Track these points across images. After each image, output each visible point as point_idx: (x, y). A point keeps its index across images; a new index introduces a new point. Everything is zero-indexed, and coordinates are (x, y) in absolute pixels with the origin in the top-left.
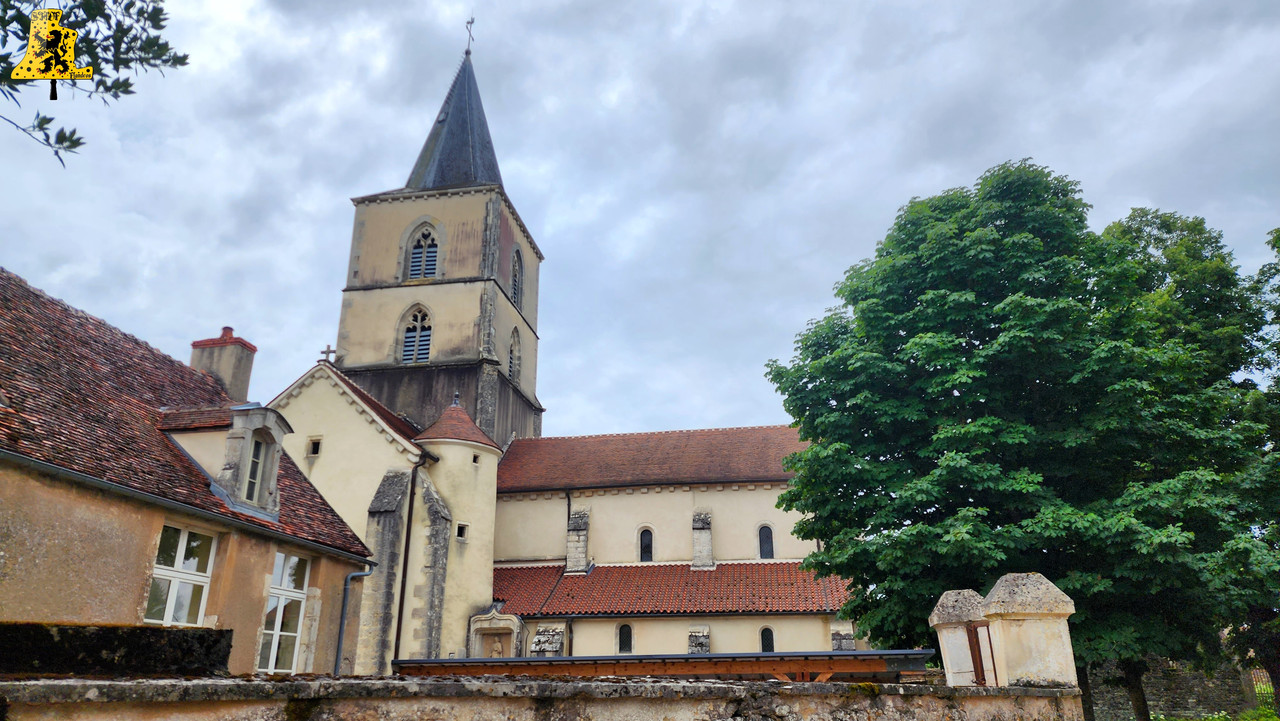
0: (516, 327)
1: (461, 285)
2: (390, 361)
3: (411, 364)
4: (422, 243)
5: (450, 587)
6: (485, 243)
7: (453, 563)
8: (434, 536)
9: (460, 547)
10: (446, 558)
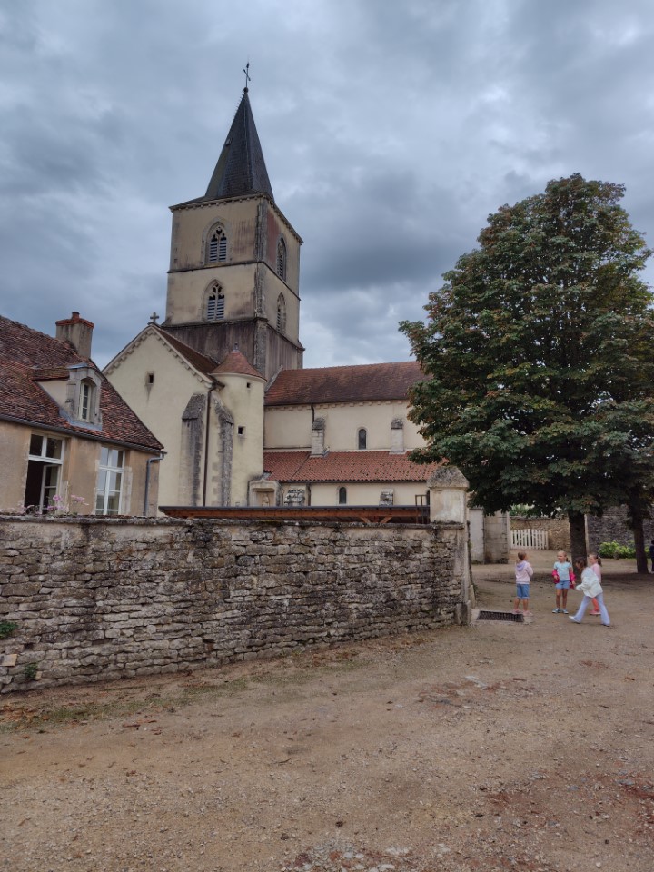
0: (281, 294)
1: (242, 266)
2: (199, 320)
3: (212, 321)
4: (217, 237)
5: (235, 464)
6: (258, 235)
7: (236, 450)
8: (223, 433)
9: (240, 440)
10: (232, 447)
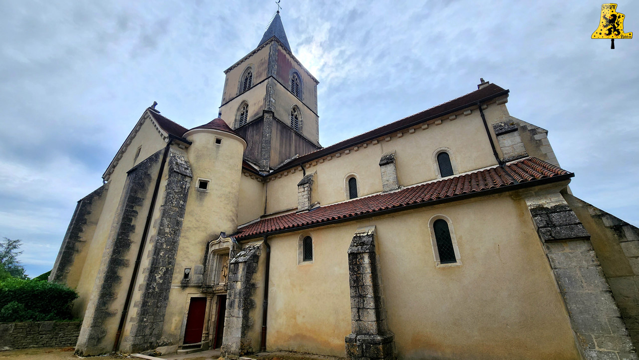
0: (296, 105)
1: (259, 85)
4: (248, 76)
6: (269, 63)
9: (200, 195)
10: (185, 201)
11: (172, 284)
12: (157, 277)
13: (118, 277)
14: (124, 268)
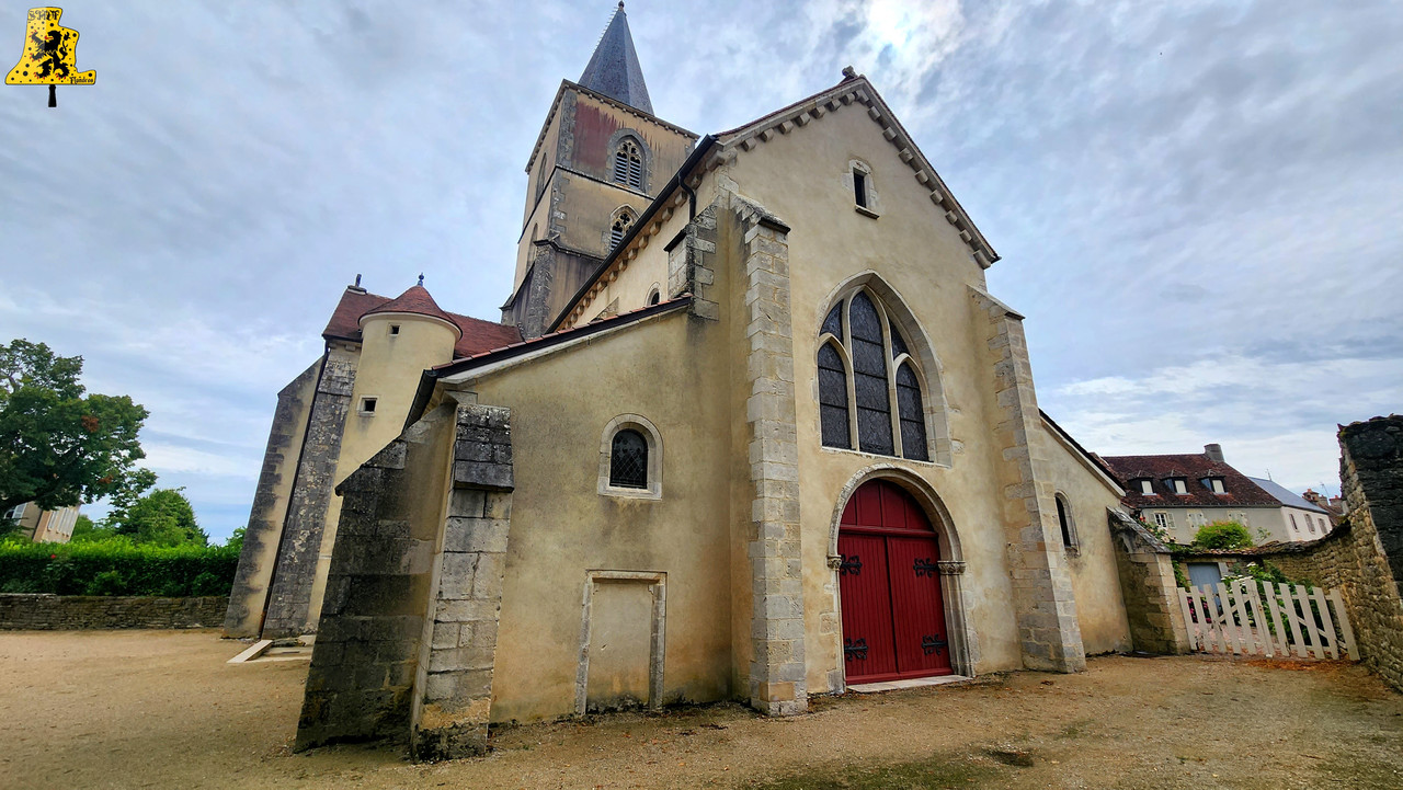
9: (363, 421)
10: (340, 434)
11: (321, 554)
12: (296, 545)
13: (260, 543)
14: (268, 532)
